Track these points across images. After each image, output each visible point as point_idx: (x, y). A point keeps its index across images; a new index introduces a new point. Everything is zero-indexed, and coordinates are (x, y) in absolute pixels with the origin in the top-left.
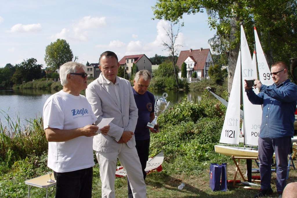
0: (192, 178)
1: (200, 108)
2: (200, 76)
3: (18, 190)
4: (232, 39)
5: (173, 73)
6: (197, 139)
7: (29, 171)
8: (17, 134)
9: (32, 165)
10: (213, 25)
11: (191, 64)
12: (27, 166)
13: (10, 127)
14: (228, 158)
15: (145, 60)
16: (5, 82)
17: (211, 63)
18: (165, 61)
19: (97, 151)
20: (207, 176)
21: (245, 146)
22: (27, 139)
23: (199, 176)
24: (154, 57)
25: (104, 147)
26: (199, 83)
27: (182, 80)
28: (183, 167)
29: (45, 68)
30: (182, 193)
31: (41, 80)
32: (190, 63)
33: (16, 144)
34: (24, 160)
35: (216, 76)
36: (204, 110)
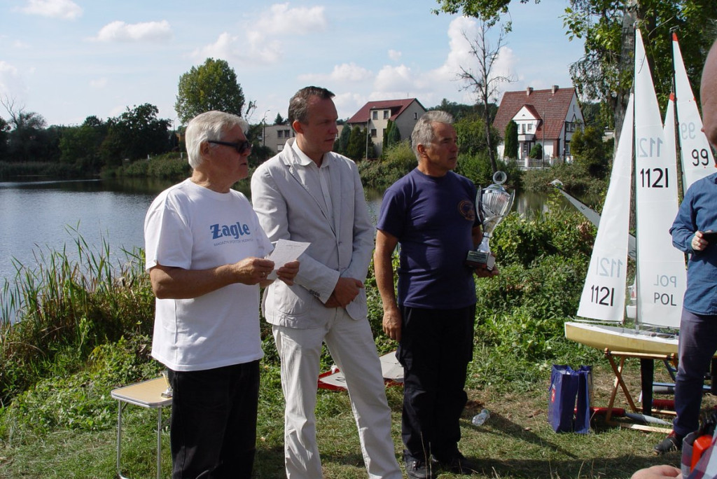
0: (509, 400)
1: (541, 231)
2: (551, 156)
3: (98, 411)
4: (626, 64)
5: (485, 145)
6: (528, 305)
7: (126, 369)
8: (102, 283)
9: (133, 357)
10: (576, 27)
11: (529, 125)
12: (122, 359)
13: (88, 266)
14: (599, 355)
15: (416, 114)
16: (82, 159)
17: (579, 124)
18: (464, 116)
19: (275, 326)
20: (544, 395)
21: (637, 326)
22: (126, 296)
23: (526, 395)
24: (440, 105)
25: (293, 315)
26: (547, 172)
27: (506, 163)
28: (488, 371)
29: (176, 129)
30: (482, 434)
31: (168, 156)
32: (527, 123)
33: (100, 307)
34: (115, 343)
35: (590, 156)
36: (550, 236)
